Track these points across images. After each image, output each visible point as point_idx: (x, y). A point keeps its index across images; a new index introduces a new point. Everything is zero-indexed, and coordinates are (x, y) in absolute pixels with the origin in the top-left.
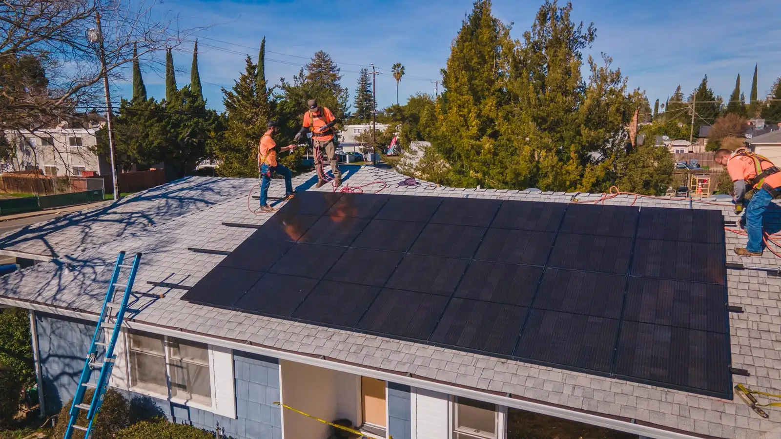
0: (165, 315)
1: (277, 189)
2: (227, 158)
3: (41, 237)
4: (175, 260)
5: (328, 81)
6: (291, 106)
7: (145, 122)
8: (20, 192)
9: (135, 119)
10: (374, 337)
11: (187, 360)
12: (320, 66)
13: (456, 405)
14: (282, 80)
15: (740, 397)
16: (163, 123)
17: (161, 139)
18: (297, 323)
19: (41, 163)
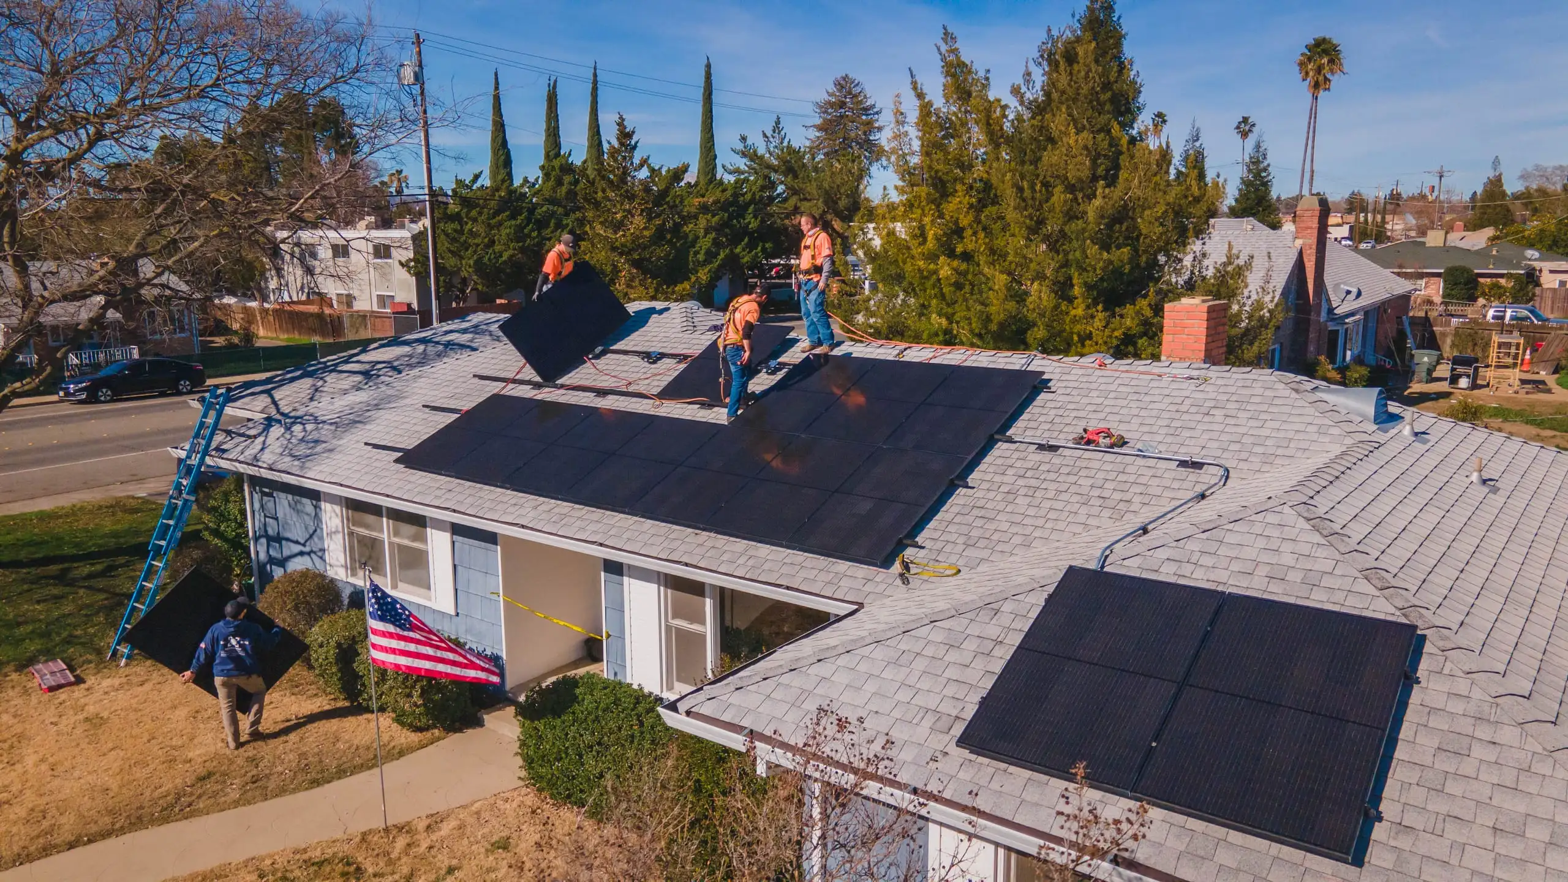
3: (268, 392)
4: (407, 419)
5: (857, 135)
6: (755, 188)
7: (488, 219)
8: (297, 336)
9: (474, 213)
11: (406, 542)
12: (842, 105)
13: (669, 591)
14: (744, 139)
15: (897, 567)
16: (519, 222)
17: (514, 249)
18: (509, 492)
19: (331, 288)
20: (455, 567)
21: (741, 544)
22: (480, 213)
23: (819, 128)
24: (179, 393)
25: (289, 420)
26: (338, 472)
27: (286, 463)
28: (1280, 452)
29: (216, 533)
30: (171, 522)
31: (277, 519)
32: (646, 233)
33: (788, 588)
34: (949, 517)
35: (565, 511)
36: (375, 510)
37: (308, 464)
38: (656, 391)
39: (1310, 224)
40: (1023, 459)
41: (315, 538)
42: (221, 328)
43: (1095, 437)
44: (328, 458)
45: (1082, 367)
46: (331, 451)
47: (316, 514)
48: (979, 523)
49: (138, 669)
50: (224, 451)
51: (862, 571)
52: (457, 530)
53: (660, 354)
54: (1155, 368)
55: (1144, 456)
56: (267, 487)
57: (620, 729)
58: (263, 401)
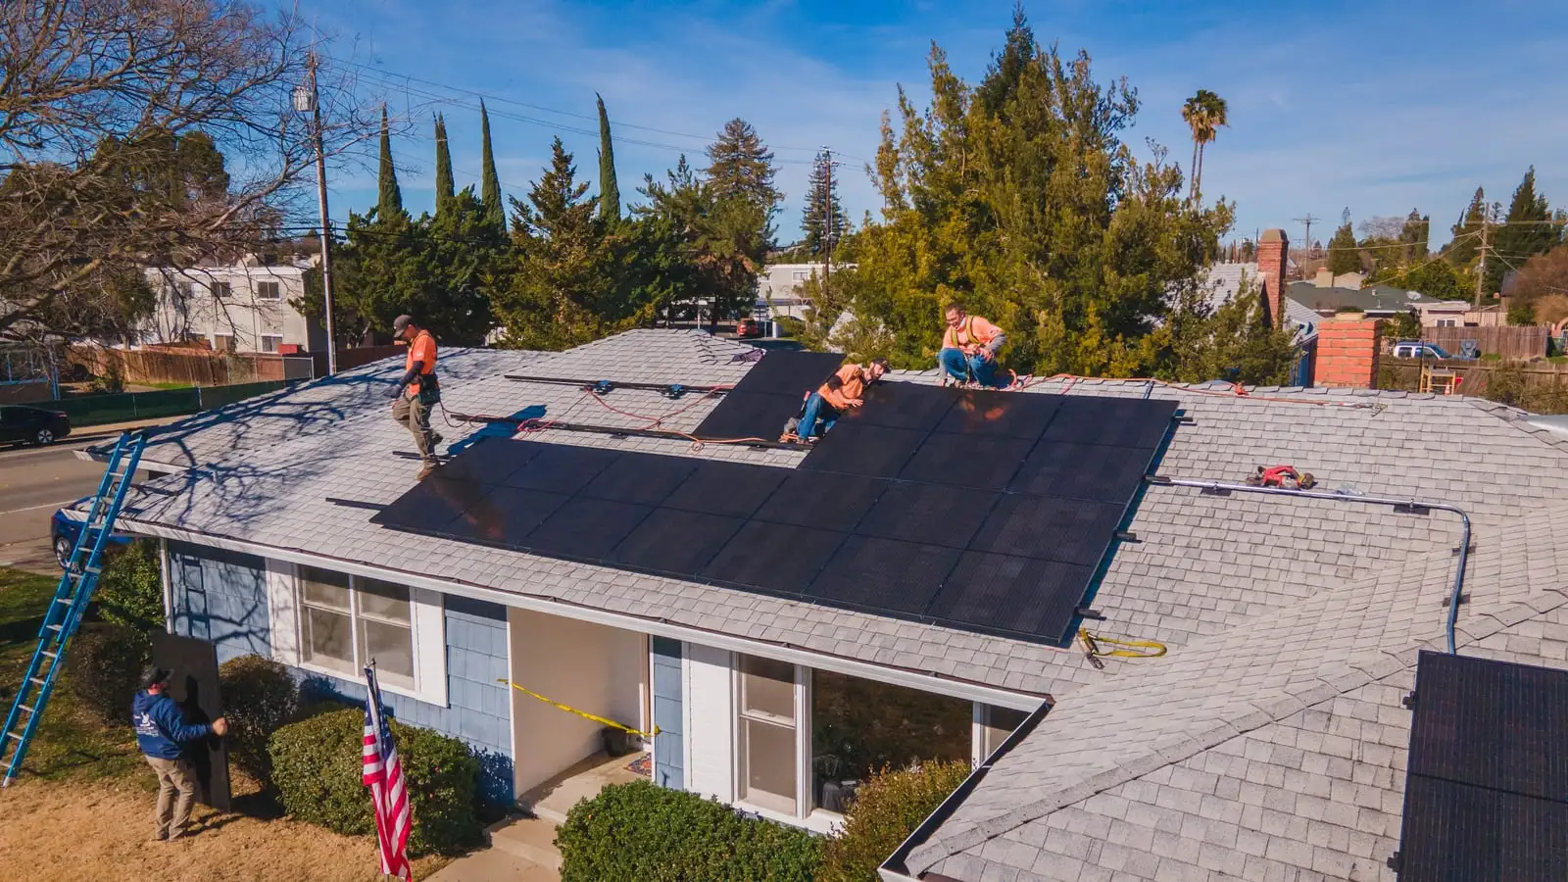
0: (347, 543)
1: (546, 365)
2: (515, 322)
3: (178, 440)
4: (376, 470)
5: (750, 178)
6: (664, 227)
7: (388, 255)
8: (169, 381)
9: (372, 249)
10: (629, 573)
11: (383, 619)
12: (735, 148)
13: (744, 675)
14: (649, 178)
15: (1078, 645)
16: (422, 257)
17: (417, 287)
18: (527, 556)
19: (209, 329)
20: (447, 648)
21: (856, 619)
22: (379, 250)
23: (710, 172)
24: (39, 445)
25: (220, 473)
26: (295, 534)
27: (222, 524)
28: (1520, 491)
29: (118, 611)
30: (68, 602)
31: (203, 593)
32: (587, 264)
33: (936, 675)
34: (1122, 579)
35: (609, 578)
36: (340, 580)
37: (252, 526)
38: (692, 430)
39: (1272, 257)
40: (1191, 505)
41: (255, 615)
42: (80, 373)
43: (1276, 478)
44: (278, 517)
45: (1217, 396)
46: (280, 509)
47: (257, 588)
48: (1164, 586)
49: (26, 789)
50: (139, 511)
51: (1035, 651)
52: (451, 602)
53: (683, 387)
54: (1307, 394)
55: (1347, 499)
56: (190, 554)
57: (706, 858)
58: (171, 451)
